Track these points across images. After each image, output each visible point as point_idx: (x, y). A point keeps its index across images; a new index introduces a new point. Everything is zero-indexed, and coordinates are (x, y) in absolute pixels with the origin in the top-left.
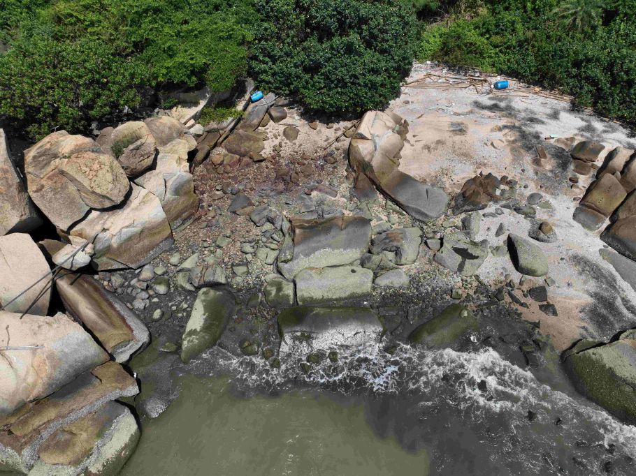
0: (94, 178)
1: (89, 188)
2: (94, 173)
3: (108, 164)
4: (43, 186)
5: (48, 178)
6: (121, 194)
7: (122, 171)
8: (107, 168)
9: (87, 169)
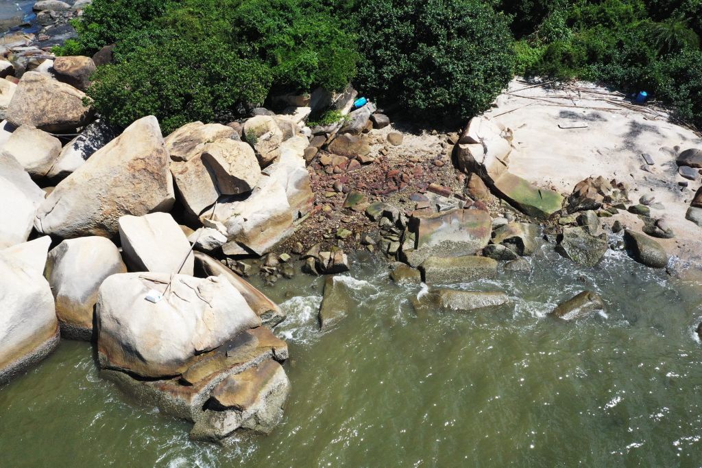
0: (234, 163)
1: (229, 172)
2: (233, 158)
3: (245, 151)
4: (187, 169)
5: (193, 161)
6: (254, 180)
8: (244, 154)
9: (228, 154)
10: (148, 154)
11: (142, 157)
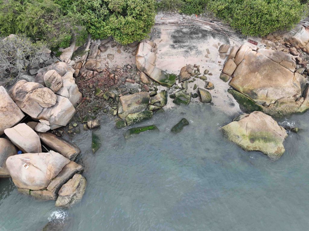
0: (44, 98)
1: (43, 102)
2: (43, 96)
3: (47, 91)
4: (25, 105)
5: (26, 101)
6: (55, 101)
7: (52, 92)
8: (47, 93)
9: (40, 95)
10: (6, 105)
11: (4, 106)
